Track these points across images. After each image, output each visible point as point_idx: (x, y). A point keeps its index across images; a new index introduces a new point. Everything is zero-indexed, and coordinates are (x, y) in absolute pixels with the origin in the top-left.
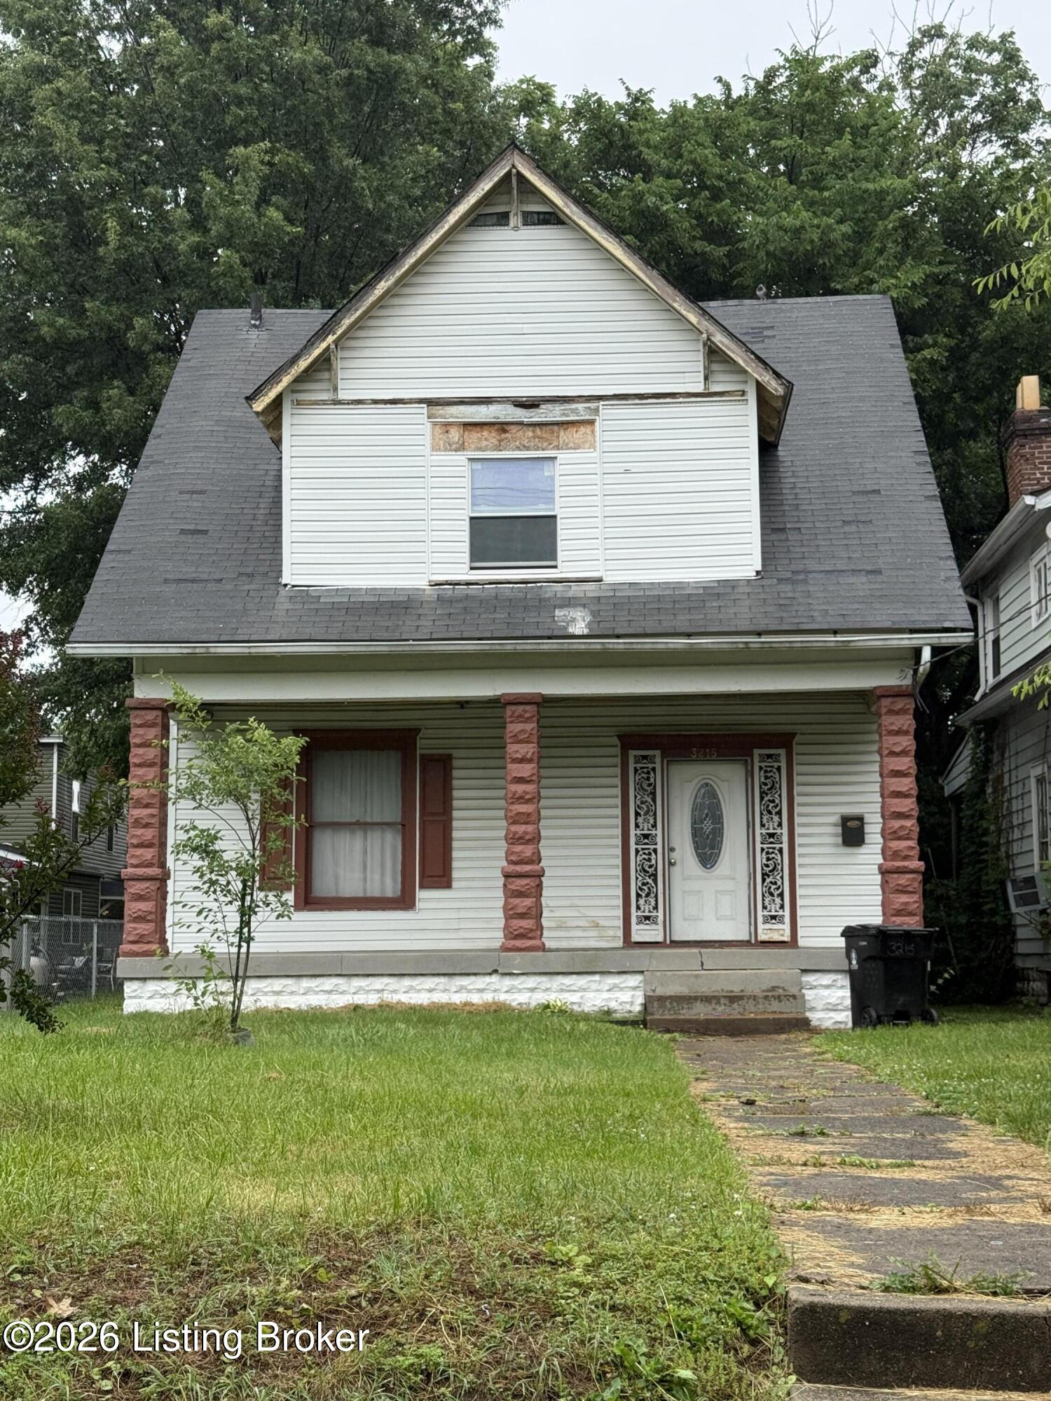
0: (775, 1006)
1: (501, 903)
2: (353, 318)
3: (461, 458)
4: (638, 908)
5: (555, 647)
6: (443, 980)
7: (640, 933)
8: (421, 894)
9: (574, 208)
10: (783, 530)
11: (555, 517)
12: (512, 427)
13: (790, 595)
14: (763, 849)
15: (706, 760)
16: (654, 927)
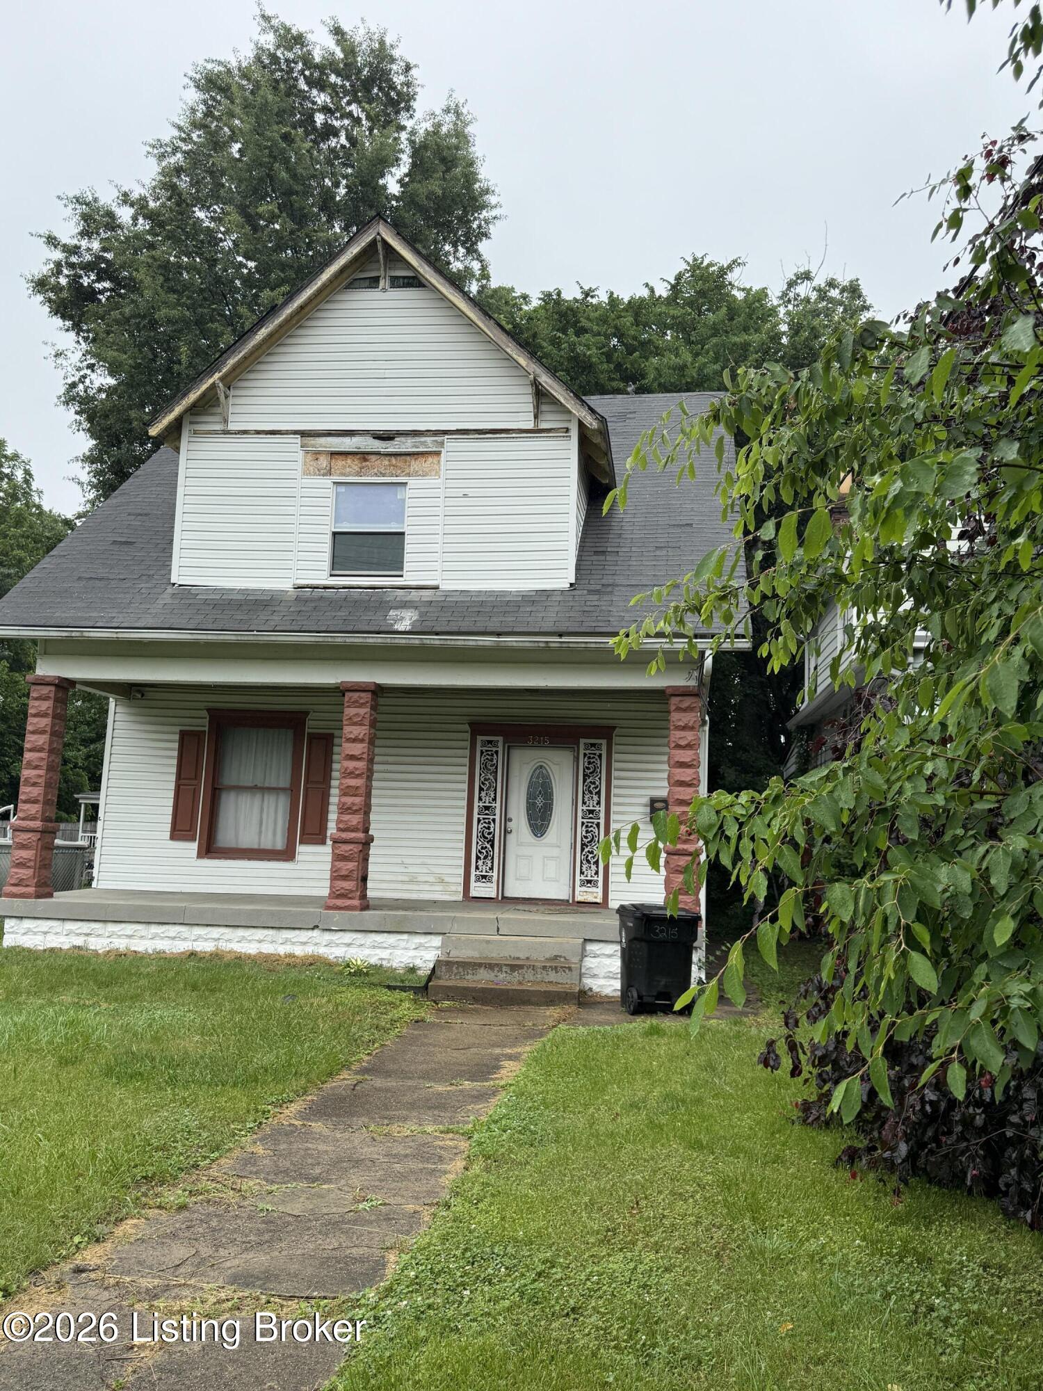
0: (552, 976)
1: (329, 867)
2: (236, 359)
3: (327, 482)
4: (477, 868)
5: (379, 640)
6: (271, 932)
7: (478, 890)
8: (301, 849)
9: (427, 268)
10: (603, 553)
11: (403, 534)
12: (370, 457)
13: (596, 603)
14: (583, 823)
15: (540, 746)
16: (489, 884)
